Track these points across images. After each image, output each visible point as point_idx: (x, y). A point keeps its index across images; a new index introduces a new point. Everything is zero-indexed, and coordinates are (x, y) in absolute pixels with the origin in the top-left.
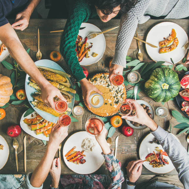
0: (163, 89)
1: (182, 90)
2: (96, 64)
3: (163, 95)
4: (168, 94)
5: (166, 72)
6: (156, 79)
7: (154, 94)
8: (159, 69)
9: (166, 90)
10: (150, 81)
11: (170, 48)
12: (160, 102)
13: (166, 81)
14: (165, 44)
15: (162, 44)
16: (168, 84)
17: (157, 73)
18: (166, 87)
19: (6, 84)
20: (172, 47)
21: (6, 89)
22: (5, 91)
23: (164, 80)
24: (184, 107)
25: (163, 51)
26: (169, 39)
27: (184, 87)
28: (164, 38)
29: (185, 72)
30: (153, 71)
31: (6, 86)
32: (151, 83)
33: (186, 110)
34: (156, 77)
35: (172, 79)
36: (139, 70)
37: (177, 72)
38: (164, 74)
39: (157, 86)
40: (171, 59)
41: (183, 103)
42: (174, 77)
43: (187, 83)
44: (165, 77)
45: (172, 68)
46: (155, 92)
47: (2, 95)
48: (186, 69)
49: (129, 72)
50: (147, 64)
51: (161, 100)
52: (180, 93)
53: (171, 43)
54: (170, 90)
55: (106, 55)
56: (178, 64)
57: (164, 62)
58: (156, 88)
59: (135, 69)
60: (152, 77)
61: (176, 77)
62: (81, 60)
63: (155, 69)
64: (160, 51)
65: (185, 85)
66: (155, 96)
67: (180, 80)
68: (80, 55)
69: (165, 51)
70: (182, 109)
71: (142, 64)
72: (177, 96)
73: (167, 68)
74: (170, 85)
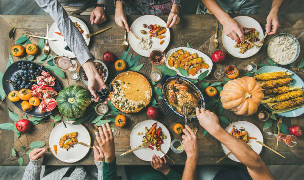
0: (73, 98)
1: (55, 97)
2: (139, 122)
3: (73, 93)
4: (68, 93)
5: (70, 114)
6: (80, 107)
7: (82, 93)
8: (77, 117)
9: (70, 97)
10: (86, 106)
11: (67, 137)
12: (76, 85)
13: (71, 105)
14: (72, 141)
15: (75, 141)
16: (69, 103)
17: (79, 114)
18: (70, 100)
19: (226, 102)
20: (65, 138)
21: (226, 97)
22: (227, 95)
23: (73, 106)
24: (53, 80)
25: (74, 135)
26: (68, 146)
27: (53, 100)
28: (73, 147)
29: (52, 115)
30: (83, 115)
31: (226, 100)
32: (85, 103)
33: (51, 77)
34: (80, 109)
35: (64, 107)
36: (96, 116)
37: (60, 114)
38: (73, 112)
39: (79, 101)
40: (66, 127)
41: (53, 84)
42: (63, 110)
43: (50, 104)
44: (72, 110)
45: (65, 118)
46: (81, 95)
47: (229, 91)
48: (52, 117)
49: (106, 114)
50: (89, 121)
51: (75, 87)
52: (56, 94)
53: (66, 142)
54: (67, 97)
55: (129, 130)
56: (59, 122)
57: (73, 124)
58: (80, 98)
59: (101, 117)
60: (84, 109)
61: (60, 110)
62: (153, 125)
63: (82, 117)
64: (77, 134)
65: (52, 102)
66: (81, 91)
67: (57, 107)
68: (154, 131)
69: (71, 134)
70: (54, 79)
71: (94, 122)
72: (60, 91)
73: (70, 118)
74: (66, 101)
